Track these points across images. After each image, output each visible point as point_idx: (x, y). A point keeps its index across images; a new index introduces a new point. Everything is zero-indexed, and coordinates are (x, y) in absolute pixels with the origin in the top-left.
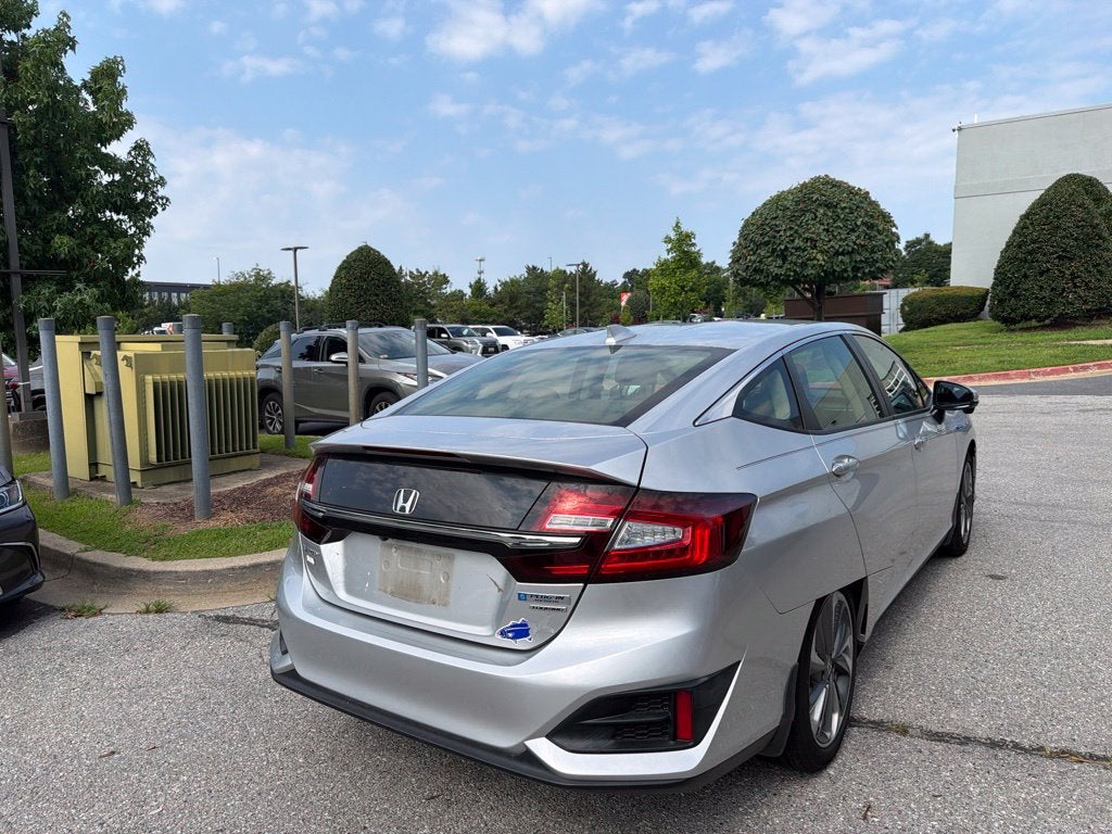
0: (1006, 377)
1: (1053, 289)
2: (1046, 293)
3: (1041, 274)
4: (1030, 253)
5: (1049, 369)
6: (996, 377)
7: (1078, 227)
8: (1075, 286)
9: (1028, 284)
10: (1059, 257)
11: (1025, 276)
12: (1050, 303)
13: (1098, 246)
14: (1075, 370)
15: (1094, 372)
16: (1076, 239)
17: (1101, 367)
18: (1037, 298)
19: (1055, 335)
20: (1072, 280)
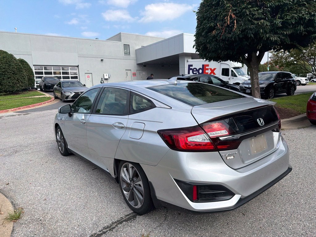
0: (29, 107)
1: (13, 83)
2: (11, 84)
3: (8, 78)
4: (3, 72)
5: (38, 104)
6: (27, 107)
7: (16, 65)
8: (19, 82)
9: (5, 81)
10: (13, 74)
11: (3, 79)
12: (13, 87)
13: (22, 71)
14: (44, 104)
15: (47, 104)
16: (16, 69)
17: (48, 102)
18: (8, 85)
19: (17, 96)
20: (18, 81)
